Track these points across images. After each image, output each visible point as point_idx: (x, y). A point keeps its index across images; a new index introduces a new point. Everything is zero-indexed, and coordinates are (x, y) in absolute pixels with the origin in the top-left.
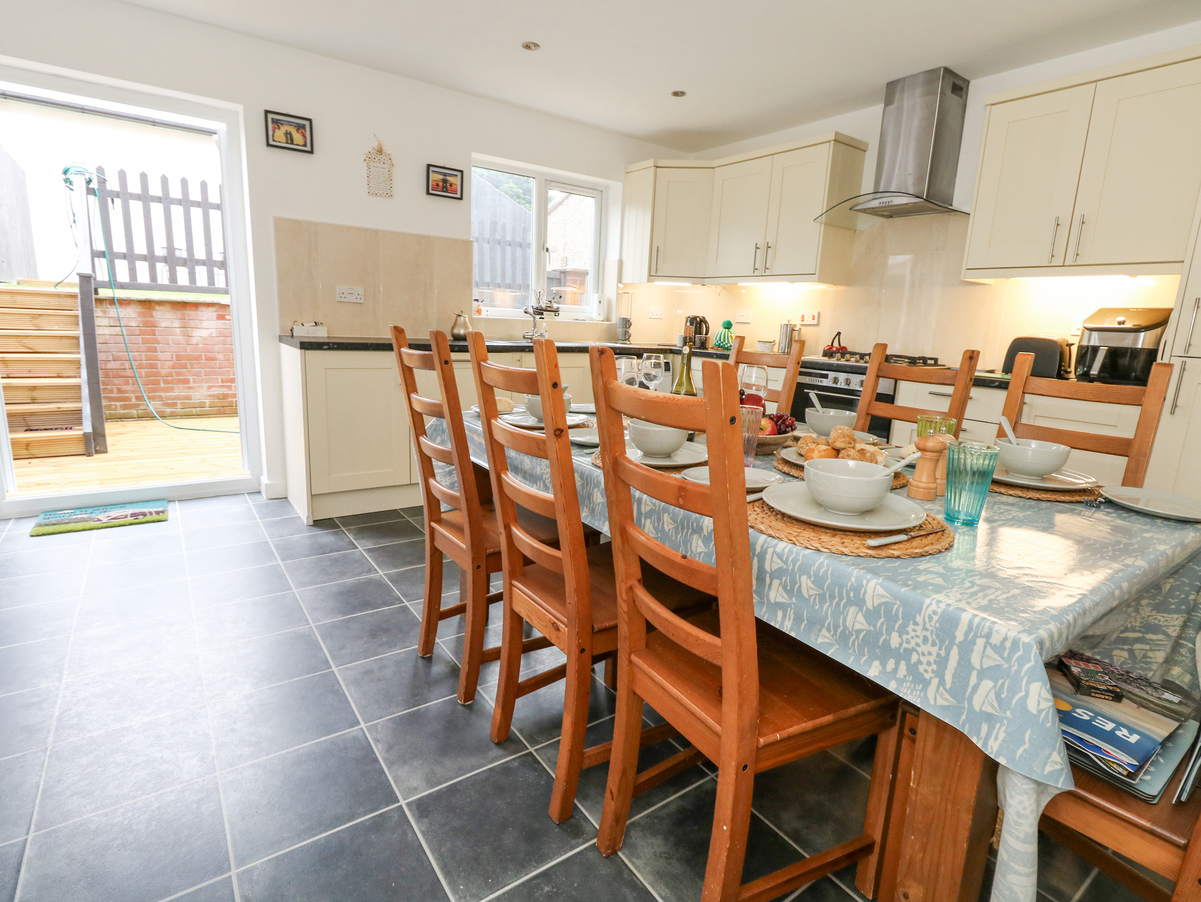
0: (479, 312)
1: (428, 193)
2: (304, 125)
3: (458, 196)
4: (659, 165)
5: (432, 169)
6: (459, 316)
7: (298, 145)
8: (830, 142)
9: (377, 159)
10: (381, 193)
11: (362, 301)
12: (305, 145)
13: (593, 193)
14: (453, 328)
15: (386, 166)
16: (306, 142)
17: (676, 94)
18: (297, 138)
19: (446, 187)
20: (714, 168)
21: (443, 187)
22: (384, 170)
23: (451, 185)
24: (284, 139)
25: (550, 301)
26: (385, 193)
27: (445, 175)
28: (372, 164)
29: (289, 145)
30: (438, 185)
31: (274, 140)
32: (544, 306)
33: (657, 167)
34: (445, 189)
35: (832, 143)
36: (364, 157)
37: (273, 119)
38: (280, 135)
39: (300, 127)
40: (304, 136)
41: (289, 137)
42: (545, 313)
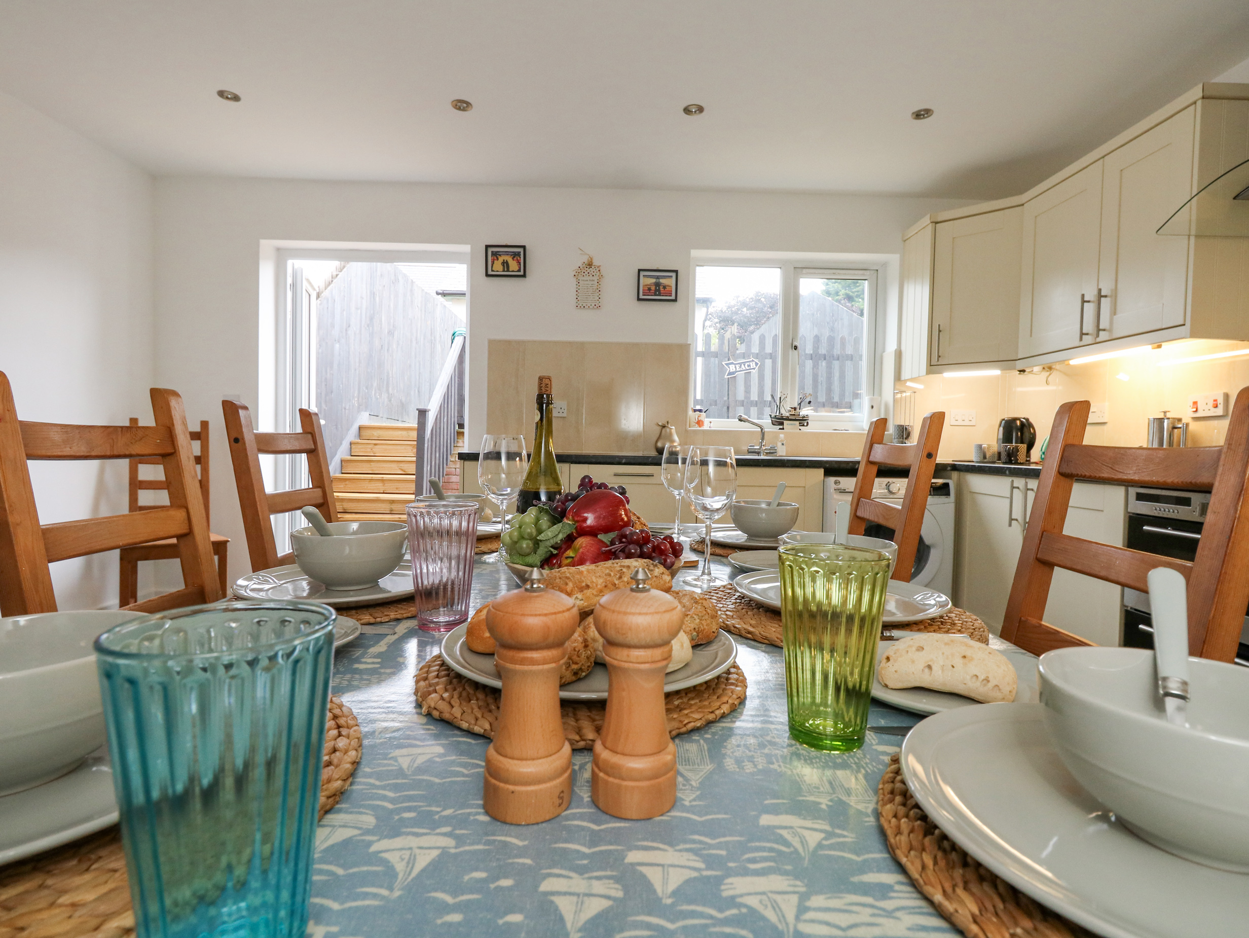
0: (700, 423)
1: (639, 299)
2: (519, 253)
3: (673, 297)
4: (939, 220)
5: (642, 274)
6: (664, 427)
7: (513, 271)
8: (1195, 103)
9: (586, 273)
10: (589, 305)
11: (565, 415)
12: (519, 271)
13: (863, 275)
14: (657, 442)
15: (596, 278)
16: (520, 268)
17: (918, 115)
18: (513, 265)
19: (659, 290)
20: (1023, 205)
21: (656, 290)
22: (592, 283)
23: (664, 287)
24: (501, 268)
25: (795, 409)
26: (593, 305)
27: (658, 277)
28: (581, 278)
29: (506, 274)
30: (649, 289)
31: (492, 271)
32: (786, 414)
33: (937, 223)
34: (657, 292)
35: (1199, 103)
36: (574, 273)
37: (492, 252)
38: (498, 266)
39: (515, 255)
40: (519, 263)
41: (505, 264)
42: (785, 422)
